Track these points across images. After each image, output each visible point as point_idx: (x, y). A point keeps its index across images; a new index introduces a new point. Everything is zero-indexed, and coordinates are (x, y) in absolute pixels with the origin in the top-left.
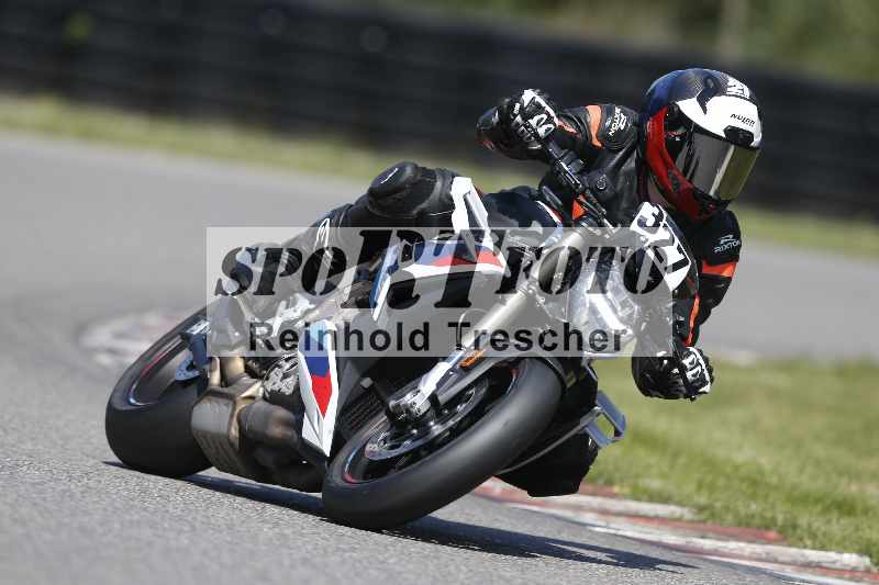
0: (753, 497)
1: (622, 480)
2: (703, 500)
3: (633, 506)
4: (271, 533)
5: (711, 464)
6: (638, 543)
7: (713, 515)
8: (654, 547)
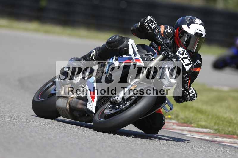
0: (230, 126)
1: (194, 122)
2: (216, 127)
3: (197, 129)
4: (100, 139)
5: (218, 118)
6: (199, 139)
7: (219, 132)
8: (203, 141)
